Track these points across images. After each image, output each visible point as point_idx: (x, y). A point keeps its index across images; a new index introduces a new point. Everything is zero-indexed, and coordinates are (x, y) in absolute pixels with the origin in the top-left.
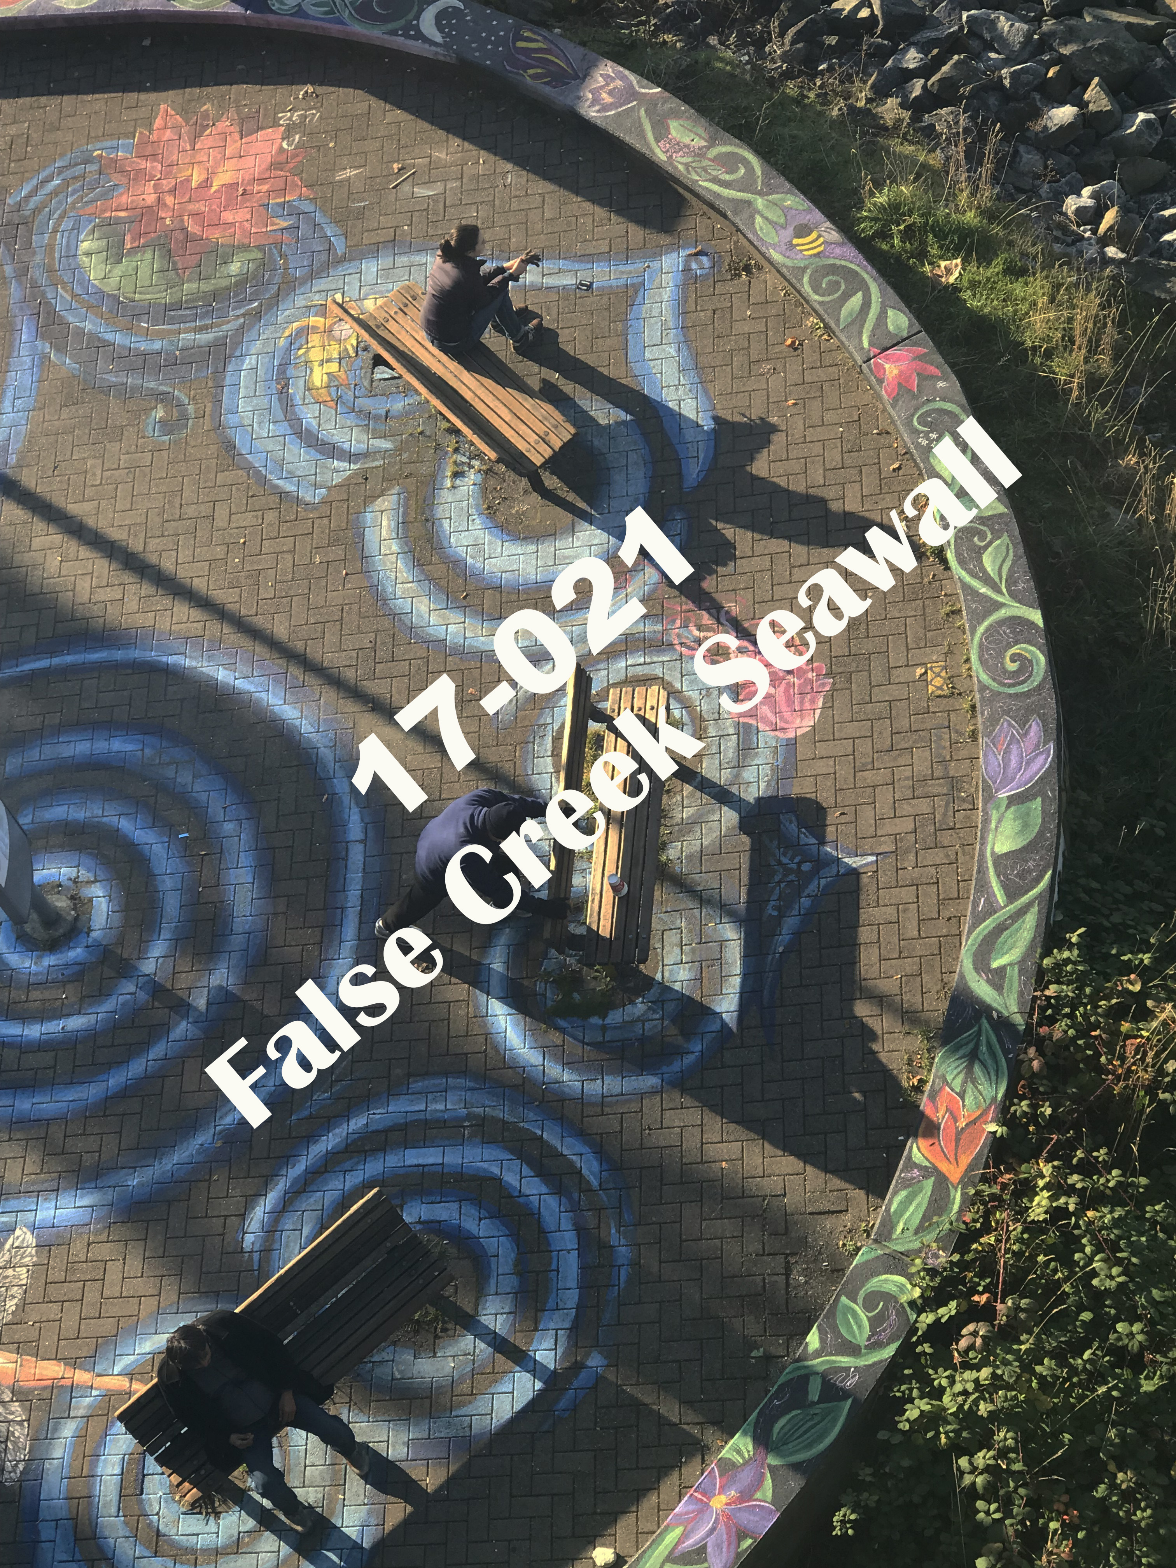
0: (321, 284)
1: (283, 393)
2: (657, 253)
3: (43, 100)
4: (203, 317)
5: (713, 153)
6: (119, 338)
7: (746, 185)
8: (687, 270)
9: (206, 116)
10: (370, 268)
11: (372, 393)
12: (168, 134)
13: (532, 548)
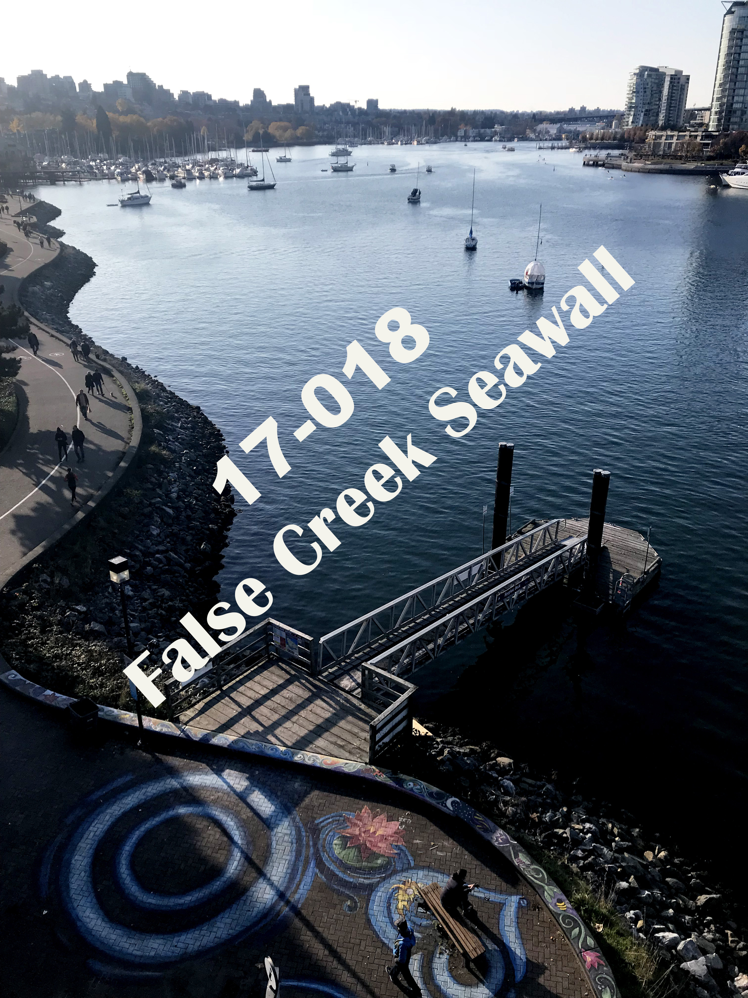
0: (405, 874)
1: (389, 908)
2: (511, 894)
3: (331, 795)
4: (368, 874)
5: (532, 867)
6: (341, 875)
7: (542, 880)
8: (519, 903)
9: (378, 812)
10: (421, 873)
11: (416, 916)
12: (366, 815)
13: (463, 988)
